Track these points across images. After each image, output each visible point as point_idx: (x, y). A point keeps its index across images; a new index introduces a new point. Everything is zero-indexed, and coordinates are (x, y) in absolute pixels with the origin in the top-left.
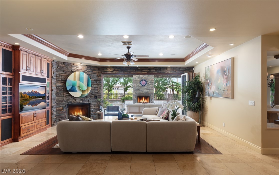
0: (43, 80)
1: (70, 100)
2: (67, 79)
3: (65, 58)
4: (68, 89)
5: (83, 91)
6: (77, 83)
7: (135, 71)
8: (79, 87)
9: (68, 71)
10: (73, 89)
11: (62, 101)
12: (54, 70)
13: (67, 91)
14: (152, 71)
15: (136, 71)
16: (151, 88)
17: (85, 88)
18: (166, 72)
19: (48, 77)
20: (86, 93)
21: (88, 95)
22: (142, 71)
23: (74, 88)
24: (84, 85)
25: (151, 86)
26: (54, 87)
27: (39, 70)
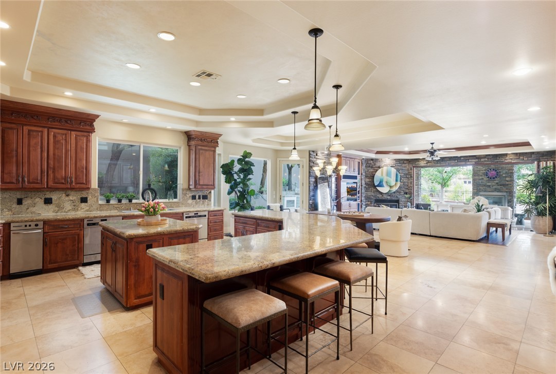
0: (355, 177)
1: (378, 196)
2: (374, 175)
3: (373, 156)
4: (376, 184)
5: (391, 187)
6: (385, 178)
7: (456, 161)
8: (387, 182)
9: (376, 167)
10: (380, 185)
11: (370, 196)
12: (364, 167)
13: (375, 187)
14: (482, 160)
15: (458, 161)
16: (507, 183)
17: (393, 183)
18: (506, 161)
19: (359, 174)
20: (394, 189)
21: (397, 191)
22: (467, 161)
23: (381, 183)
24: (392, 181)
25: (507, 179)
26: (363, 182)
27: (352, 169)
